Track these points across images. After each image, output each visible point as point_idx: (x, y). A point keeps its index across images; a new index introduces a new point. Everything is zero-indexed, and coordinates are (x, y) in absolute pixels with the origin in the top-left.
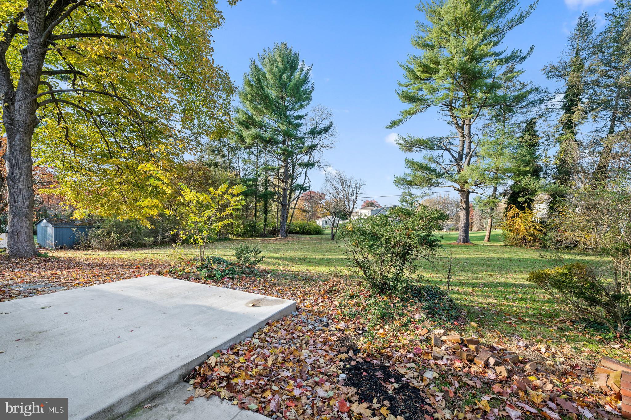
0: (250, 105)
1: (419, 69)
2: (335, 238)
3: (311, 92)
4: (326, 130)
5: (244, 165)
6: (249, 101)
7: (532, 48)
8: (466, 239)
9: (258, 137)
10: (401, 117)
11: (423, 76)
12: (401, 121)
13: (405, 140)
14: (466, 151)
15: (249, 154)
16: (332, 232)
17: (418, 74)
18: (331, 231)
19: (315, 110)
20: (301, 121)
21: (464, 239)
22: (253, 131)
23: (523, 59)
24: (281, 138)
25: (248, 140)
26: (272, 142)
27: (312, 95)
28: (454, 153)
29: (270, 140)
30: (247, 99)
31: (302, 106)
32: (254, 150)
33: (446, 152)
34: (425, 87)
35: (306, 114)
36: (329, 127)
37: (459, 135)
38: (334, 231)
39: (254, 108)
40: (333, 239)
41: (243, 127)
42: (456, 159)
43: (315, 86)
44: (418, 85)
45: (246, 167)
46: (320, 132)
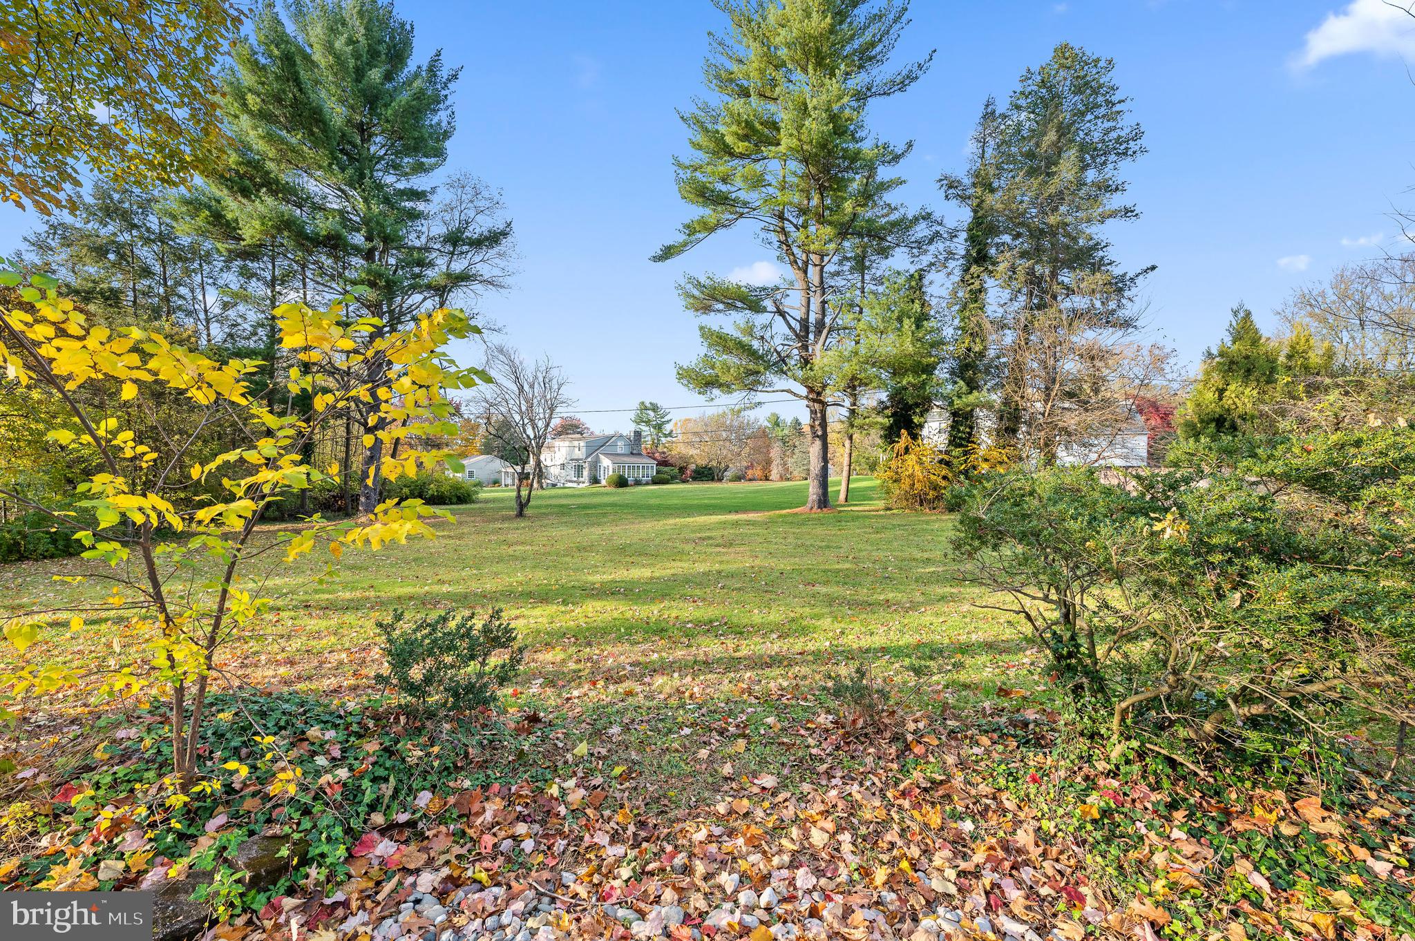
0: (255, 128)
1: (734, 128)
2: (527, 512)
3: (447, 135)
4: (494, 238)
5: (226, 306)
6: (250, 113)
7: (910, 145)
8: (824, 501)
9: (287, 224)
10: (681, 238)
11: (741, 147)
12: (685, 244)
13: (699, 285)
14: (813, 318)
15: (247, 274)
16: (519, 496)
17: (729, 139)
18: (514, 494)
19: (457, 184)
20: (421, 206)
21: (820, 501)
22: (267, 204)
23: (896, 158)
24: (358, 239)
25: (250, 232)
26: (334, 244)
27: (448, 144)
28: (793, 323)
29: (329, 237)
30: (245, 105)
31: (420, 168)
32: (262, 267)
33: (778, 318)
34: (740, 172)
35: (433, 191)
36: (504, 234)
37: (800, 285)
38: (524, 493)
39: (270, 138)
40: (520, 514)
41: (230, 189)
42: (797, 335)
43: (458, 123)
44: (723, 167)
45: (231, 313)
46: (477, 243)
